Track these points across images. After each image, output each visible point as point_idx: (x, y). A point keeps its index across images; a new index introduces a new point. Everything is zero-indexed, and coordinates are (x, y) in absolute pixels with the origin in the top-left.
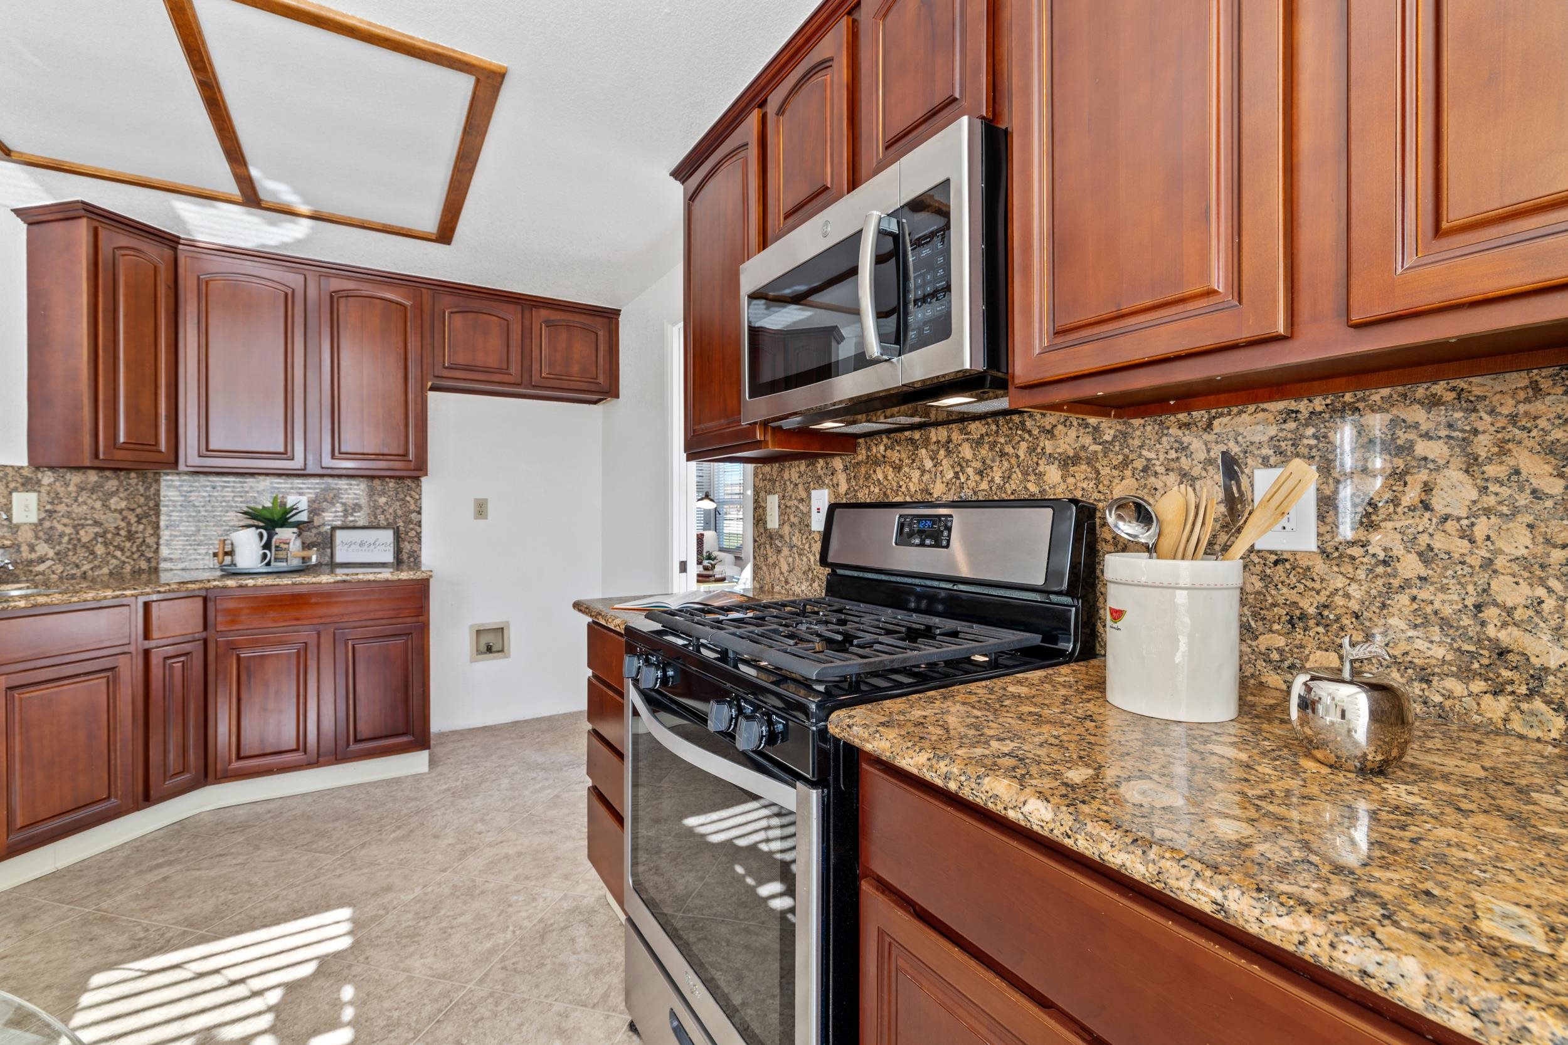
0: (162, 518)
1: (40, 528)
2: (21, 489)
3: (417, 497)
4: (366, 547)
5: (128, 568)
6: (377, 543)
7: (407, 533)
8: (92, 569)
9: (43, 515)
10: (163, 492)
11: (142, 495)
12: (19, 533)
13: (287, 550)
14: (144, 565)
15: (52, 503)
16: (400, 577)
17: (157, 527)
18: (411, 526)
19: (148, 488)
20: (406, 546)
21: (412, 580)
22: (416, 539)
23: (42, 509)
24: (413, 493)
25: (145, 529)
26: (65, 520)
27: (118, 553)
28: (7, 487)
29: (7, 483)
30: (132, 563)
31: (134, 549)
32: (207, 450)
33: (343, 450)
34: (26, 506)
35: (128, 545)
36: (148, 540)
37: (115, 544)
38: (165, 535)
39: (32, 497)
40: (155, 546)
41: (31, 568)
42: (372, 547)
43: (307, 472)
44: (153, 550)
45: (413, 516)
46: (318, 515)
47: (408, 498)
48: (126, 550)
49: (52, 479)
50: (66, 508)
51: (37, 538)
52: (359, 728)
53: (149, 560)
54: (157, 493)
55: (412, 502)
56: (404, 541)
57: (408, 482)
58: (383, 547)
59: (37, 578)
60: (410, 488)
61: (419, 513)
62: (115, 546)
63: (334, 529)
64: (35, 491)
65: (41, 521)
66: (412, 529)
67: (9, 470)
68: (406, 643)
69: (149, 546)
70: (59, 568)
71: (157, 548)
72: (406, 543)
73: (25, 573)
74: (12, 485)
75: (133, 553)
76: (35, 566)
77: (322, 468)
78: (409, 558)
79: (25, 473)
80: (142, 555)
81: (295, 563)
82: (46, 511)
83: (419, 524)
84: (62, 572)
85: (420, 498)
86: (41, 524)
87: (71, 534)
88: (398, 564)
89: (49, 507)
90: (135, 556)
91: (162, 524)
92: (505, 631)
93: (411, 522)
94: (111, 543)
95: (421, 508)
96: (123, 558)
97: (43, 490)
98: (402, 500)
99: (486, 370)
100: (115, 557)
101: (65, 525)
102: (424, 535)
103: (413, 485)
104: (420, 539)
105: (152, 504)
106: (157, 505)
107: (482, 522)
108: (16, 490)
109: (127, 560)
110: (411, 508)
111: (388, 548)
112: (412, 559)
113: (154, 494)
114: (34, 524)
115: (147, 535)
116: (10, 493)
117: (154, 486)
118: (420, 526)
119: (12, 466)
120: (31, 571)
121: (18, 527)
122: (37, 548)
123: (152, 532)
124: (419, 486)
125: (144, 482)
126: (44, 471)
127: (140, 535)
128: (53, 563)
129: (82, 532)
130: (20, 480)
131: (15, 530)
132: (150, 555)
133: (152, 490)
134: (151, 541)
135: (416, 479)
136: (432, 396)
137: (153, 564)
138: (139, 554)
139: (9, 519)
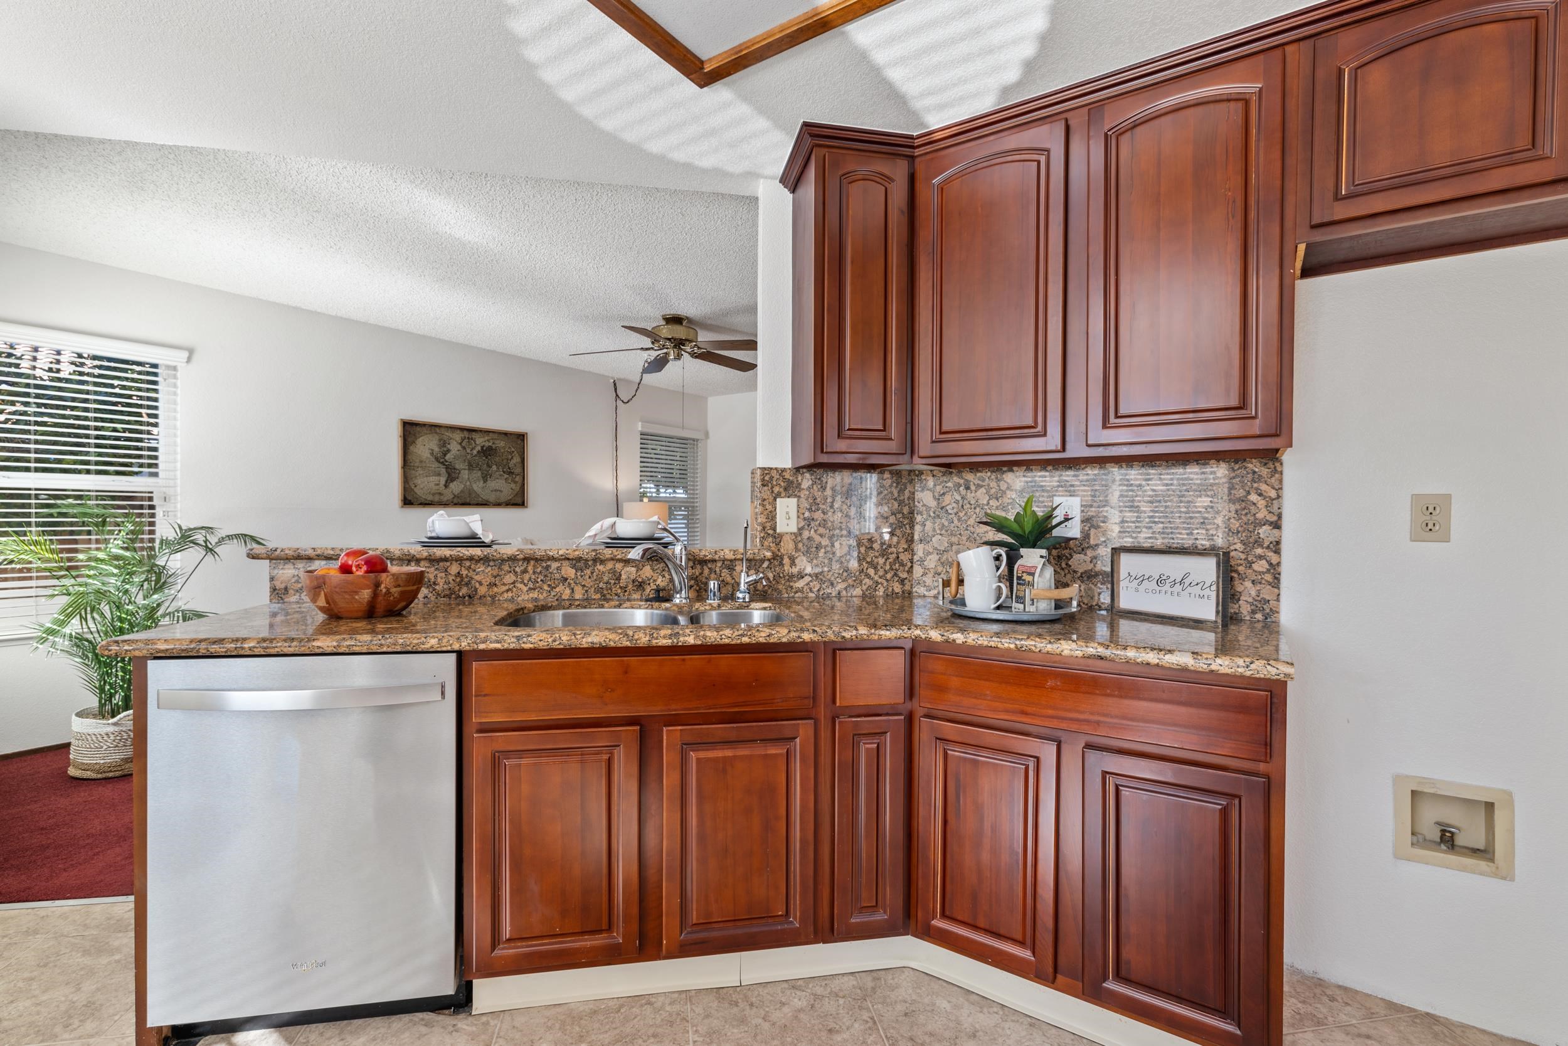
0: (918, 528)
1: (799, 539)
2: (783, 494)
3: (1273, 494)
4: (1167, 587)
5: (881, 592)
6: (1187, 581)
7: (1250, 564)
8: (846, 589)
9: (802, 524)
10: (919, 495)
11: (895, 499)
12: (782, 544)
13: (1031, 584)
14: (897, 588)
15: (810, 510)
16: (1214, 667)
17: (910, 541)
18: (1259, 551)
19: (901, 491)
20: (1248, 590)
21: (1242, 677)
22: (1268, 577)
23: (802, 516)
24: (1263, 487)
25: (898, 543)
26: (821, 530)
27: (871, 571)
28: (773, 492)
29: (772, 487)
30: (885, 584)
31: (888, 567)
32: (941, 433)
33: (1122, 412)
34: (787, 513)
35: (881, 561)
36: (902, 557)
37: (869, 560)
38: (919, 550)
39: (793, 501)
40: (909, 564)
41: (791, 584)
42: (1178, 588)
43: (1067, 455)
44: (907, 569)
45: (1264, 531)
46: (1097, 527)
47: (1253, 497)
48: (879, 567)
49: (810, 482)
50: (822, 515)
51: (797, 549)
52: (1125, 954)
53: (902, 582)
54: (912, 497)
55: (1261, 503)
56: (1242, 578)
57: (1254, 465)
58: (1197, 590)
59: (797, 595)
60: (1257, 478)
61: (1277, 526)
62: (867, 562)
63: (1116, 552)
64: (796, 496)
65: (800, 529)
66: (1260, 557)
67: (774, 473)
68: (1225, 813)
69: (902, 565)
70: (816, 586)
71: (912, 567)
72: (1248, 584)
73: (786, 589)
74: (776, 489)
75: (886, 572)
76: (795, 582)
77: (1088, 446)
78: (1253, 612)
79: (787, 475)
80: (896, 575)
81: (1044, 608)
82: (805, 519)
83: (1276, 548)
84: (819, 590)
85: (1279, 497)
86: (801, 534)
87: (827, 546)
88: (1225, 625)
89: (807, 514)
90: (889, 576)
91: (916, 537)
92: (1499, 815)
93: (1258, 542)
94: (864, 559)
95: (1280, 516)
96: (876, 578)
97: (802, 494)
98: (1241, 500)
99: (1462, 170)
100: (868, 576)
101: (821, 536)
102: (1285, 570)
103: (1264, 471)
104: (1277, 578)
105: (906, 510)
106: (912, 512)
107: (1431, 549)
108: (779, 495)
109: (880, 580)
110: (1260, 516)
111: (1207, 592)
112: (1259, 616)
113: (909, 498)
114: (794, 533)
115: (901, 550)
116: (775, 499)
117: (909, 488)
118: (1277, 552)
119: (776, 469)
120: (791, 587)
121: (781, 536)
122: (797, 561)
123: (906, 546)
124: (1277, 472)
125: (898, 484)
126: (803, 473)
127: (894, 550)
128: (810, 579)
129: (837, 545)
130: (782, 484)
131: (778, 540)
132: (904, 575)
133: (907, 493)
134: (904, 557)
135: (1271, 456)
136: (1309, 290)
137: (907, 587)
138: (893, 573)
139: (774, 530)
